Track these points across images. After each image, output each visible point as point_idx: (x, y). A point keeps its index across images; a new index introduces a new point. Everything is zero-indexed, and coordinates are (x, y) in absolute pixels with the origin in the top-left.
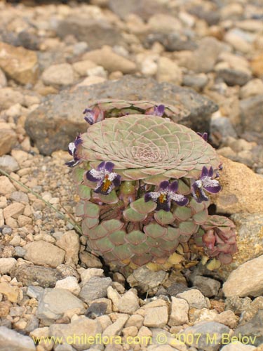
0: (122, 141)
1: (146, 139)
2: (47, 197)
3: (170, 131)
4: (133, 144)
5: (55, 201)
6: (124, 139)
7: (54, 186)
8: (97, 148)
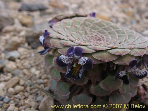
0: (78, 32)
1: (93, 30)
2: (33, 70)
3: (105, 25)
4: (86, 33)
5: (37, 73)
6: (79, 30)
7: (37, 63)
8: (62, 37)
